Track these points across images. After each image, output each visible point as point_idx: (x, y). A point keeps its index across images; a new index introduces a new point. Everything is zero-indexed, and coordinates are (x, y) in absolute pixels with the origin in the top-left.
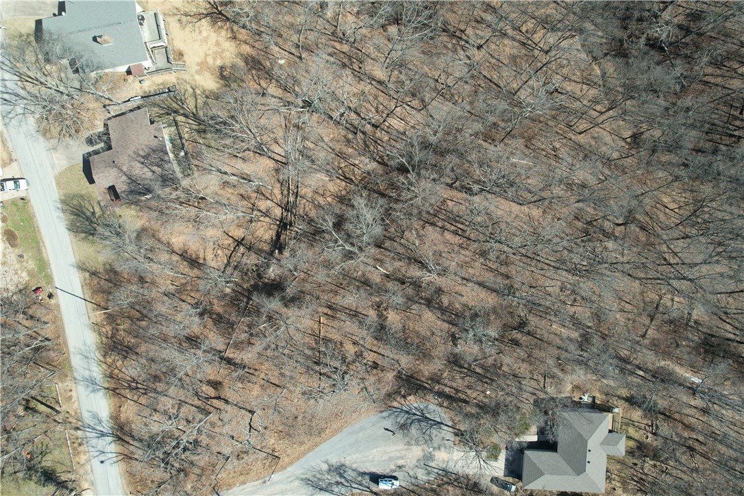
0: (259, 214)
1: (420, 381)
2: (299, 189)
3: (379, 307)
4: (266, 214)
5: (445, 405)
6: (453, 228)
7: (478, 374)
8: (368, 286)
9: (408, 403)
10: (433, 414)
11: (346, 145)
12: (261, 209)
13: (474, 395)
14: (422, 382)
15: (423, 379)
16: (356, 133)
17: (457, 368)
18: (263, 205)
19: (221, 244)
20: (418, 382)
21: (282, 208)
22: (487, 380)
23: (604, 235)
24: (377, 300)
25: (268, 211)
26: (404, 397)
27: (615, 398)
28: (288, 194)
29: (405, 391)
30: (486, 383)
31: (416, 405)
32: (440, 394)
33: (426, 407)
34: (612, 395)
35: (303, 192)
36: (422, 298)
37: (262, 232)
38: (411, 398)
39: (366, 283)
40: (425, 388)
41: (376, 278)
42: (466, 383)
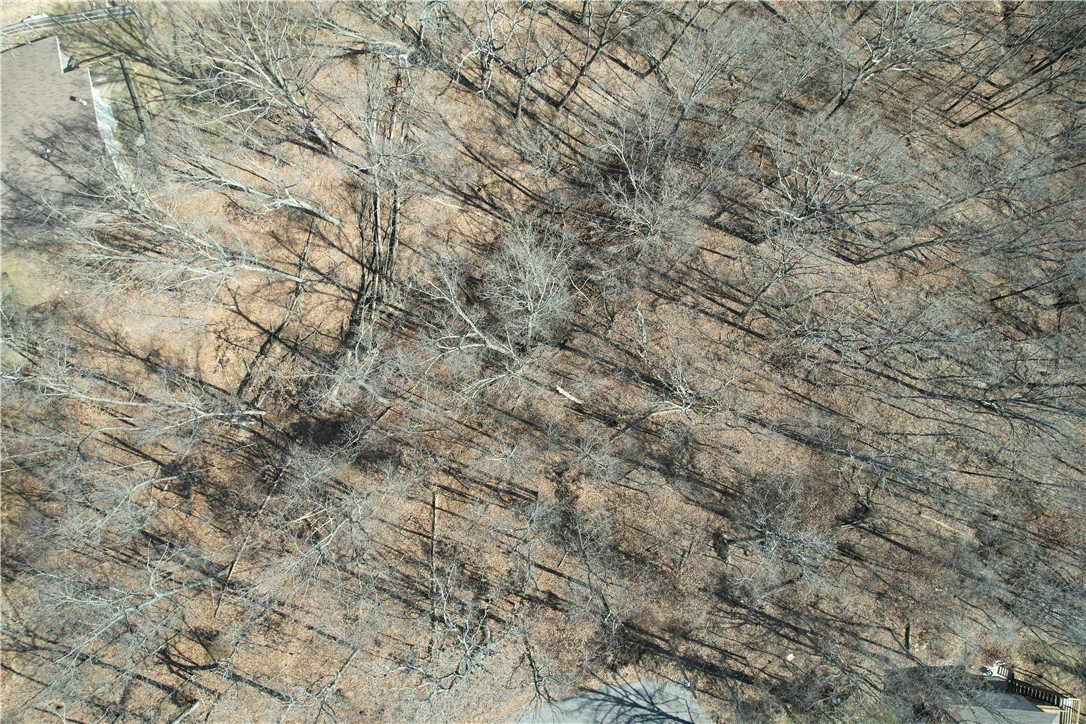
0: (316, 277)
1: (647, 633)
2: (398, 227)
3: (560, 474)
4: (329, 278)
5: (700, 685)
6: (716, 309)
7: (769, 617)
8: (537, 429)
9: (620, 681)
10: (673, 704)
11: (495, 140)
12: (318, 267)
13: (761, 663)
14: (653, 635)
15: (654, 630)
16: (515, 116)
17: (725, 606)
18: (323, 258)
19: (232, 338)
20: (644, 637)
21: (363, 266)
22: (787, 630)
23: (1018, 328)
24: (557, 459)
25: (332, 271)
26: (613, 668)
27: (1054, 670)
28: (375, 238)
29: (615, 656)
30: (786, 636)
31: (637, 686)
32: (690, 663)
33: (660, 690)
34: (1050, 663)
35: (406, 233)
36: (651, 455)
37: (321, 315)
38: (628, 670)
39: (532, 423)
40: (658, 647)
41: (554, 411)
42: (744, 638)
